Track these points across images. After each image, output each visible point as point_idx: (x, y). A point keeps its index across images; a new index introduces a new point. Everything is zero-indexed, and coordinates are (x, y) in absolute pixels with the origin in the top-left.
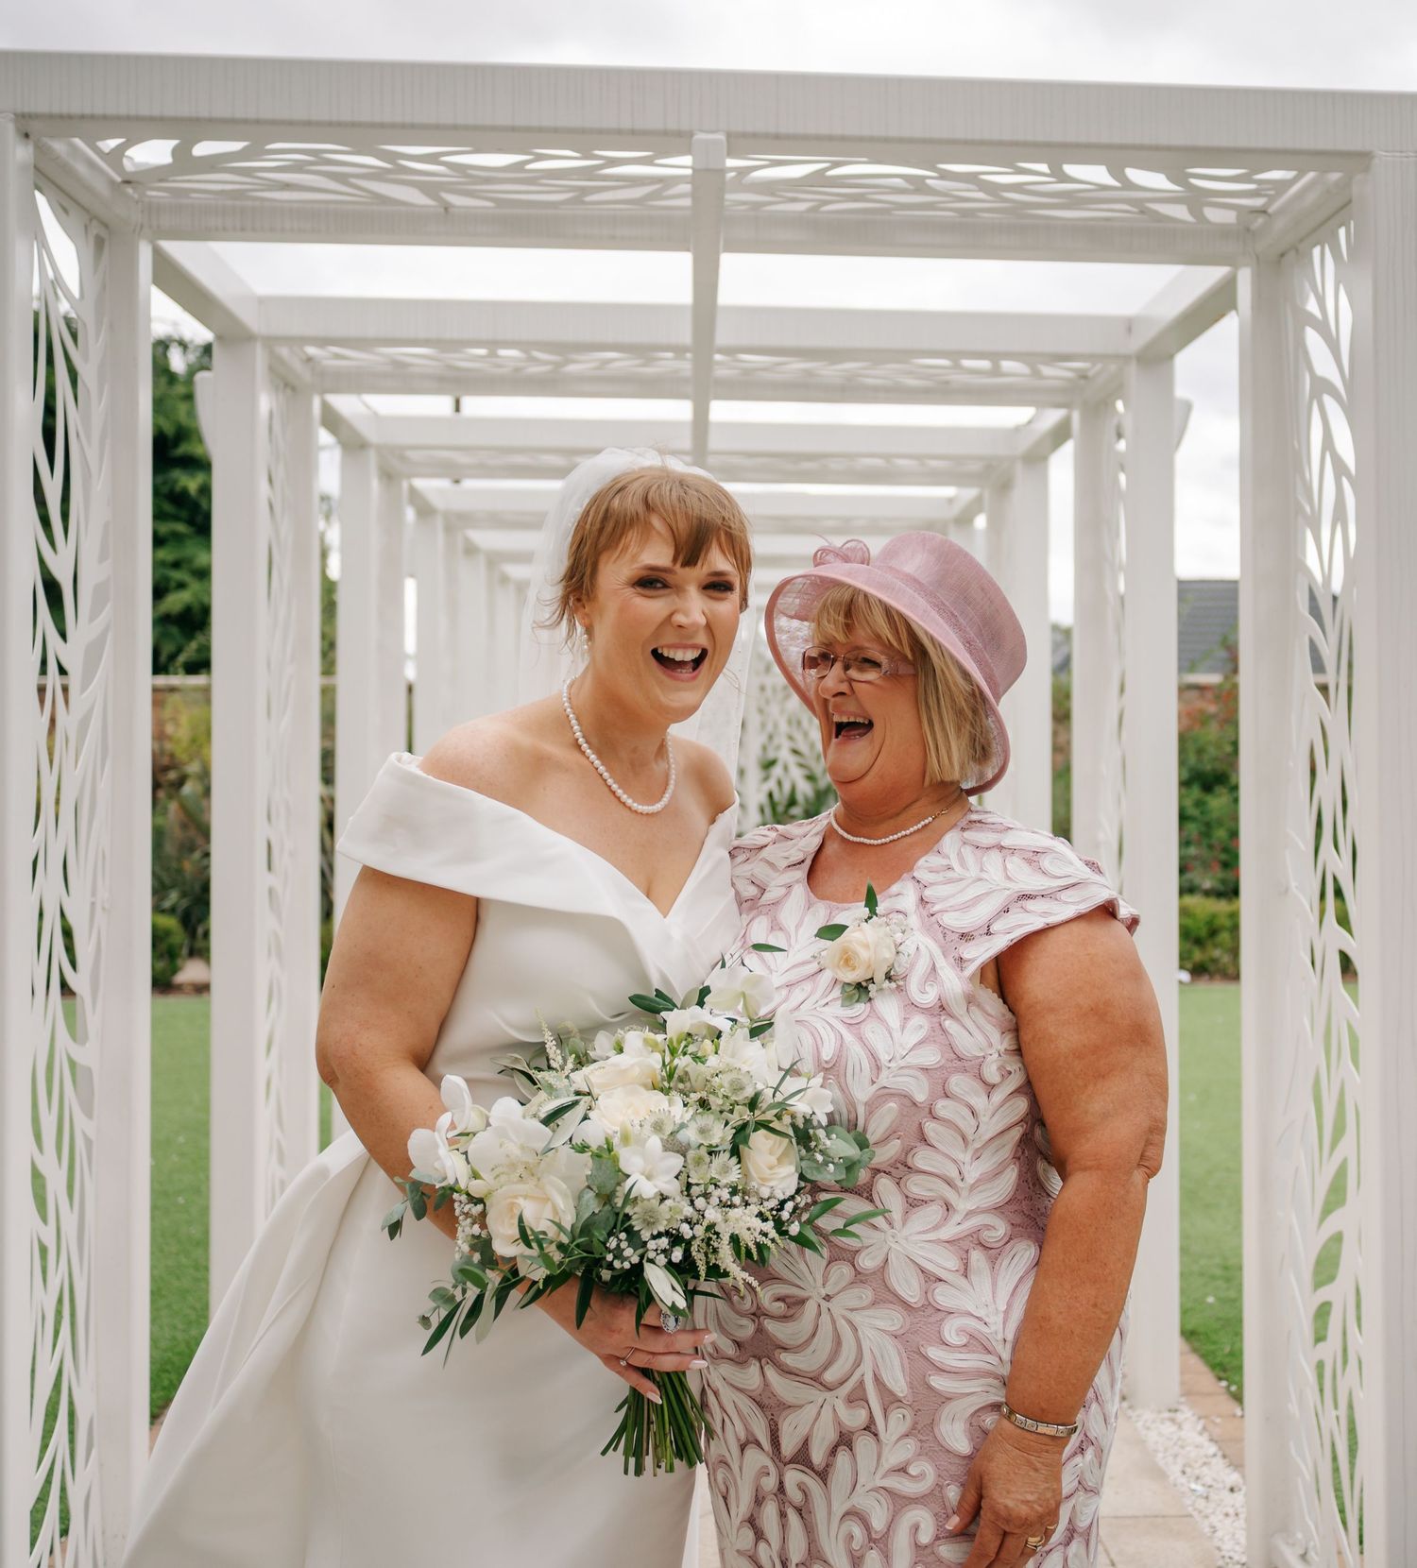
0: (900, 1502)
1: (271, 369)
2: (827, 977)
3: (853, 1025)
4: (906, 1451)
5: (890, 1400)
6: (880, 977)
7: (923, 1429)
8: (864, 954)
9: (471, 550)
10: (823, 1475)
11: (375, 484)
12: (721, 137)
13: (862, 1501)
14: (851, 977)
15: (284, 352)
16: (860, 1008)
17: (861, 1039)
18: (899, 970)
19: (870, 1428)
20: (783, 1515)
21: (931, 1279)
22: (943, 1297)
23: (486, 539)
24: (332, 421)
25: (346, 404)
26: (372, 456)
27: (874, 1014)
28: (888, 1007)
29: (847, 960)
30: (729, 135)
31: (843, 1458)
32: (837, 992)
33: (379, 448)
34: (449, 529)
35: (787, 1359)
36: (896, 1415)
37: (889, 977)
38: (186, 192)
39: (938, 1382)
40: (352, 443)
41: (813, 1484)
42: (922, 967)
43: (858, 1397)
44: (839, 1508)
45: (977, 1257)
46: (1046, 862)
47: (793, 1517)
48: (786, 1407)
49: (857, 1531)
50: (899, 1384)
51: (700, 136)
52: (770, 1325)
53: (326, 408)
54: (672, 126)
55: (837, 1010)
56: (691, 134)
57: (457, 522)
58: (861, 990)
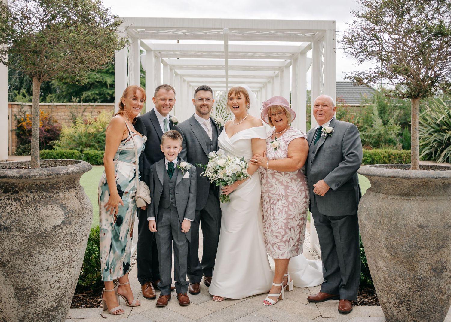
0: (284, 207)
1: (155, 55)
2: (272, 148)
3: (276, 153)
4: (285, 201)
5: (283, 196)
6: (278, 147)
7: (286, 199)
8: (275, 145)
9: (184, 81)
10: (275, 205)
11: (169, 71)
12: (228, 29)
13: (279, 207)
14: (274, 147)
15: (156, 52)
16: (276, 151)
17: (277, 155)
18: (280, 146)
19: (281, 199)
20: (270, 210)
21: (287, 183)
22: (289, 184)
23: (187, 79)
24: (163, 61)
25: (165, 59)
26: (169, 66)
27: (278, 152)
28: (279, 151)
29: (274, 145)
30: (229, 28)
31: (278, 202)
32: (273, 150)
33: (170, 65)
34: (181, 77)
35: (271, 192)
36: (284, 197)
37: (279, 147)
38: (145, 33)
39: (288, 194)
40: (166, 65)
41: (274, 206)
42: (283, 145)
43: (279, 195)
44: (277, 208)
45: (293, 180)
46: (297, 132)
47: (272, 209)
48: (271, 197)
49: (279, 210)
50: (284, 194)
51: (224, 29)
52: (269, 188)
53: (162, 60)
54: (220, 27)
55: (273, 152)
56: (223, 28)
57: (182, 76)
58: (276, 149)
